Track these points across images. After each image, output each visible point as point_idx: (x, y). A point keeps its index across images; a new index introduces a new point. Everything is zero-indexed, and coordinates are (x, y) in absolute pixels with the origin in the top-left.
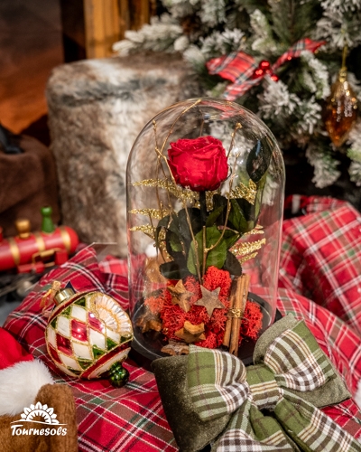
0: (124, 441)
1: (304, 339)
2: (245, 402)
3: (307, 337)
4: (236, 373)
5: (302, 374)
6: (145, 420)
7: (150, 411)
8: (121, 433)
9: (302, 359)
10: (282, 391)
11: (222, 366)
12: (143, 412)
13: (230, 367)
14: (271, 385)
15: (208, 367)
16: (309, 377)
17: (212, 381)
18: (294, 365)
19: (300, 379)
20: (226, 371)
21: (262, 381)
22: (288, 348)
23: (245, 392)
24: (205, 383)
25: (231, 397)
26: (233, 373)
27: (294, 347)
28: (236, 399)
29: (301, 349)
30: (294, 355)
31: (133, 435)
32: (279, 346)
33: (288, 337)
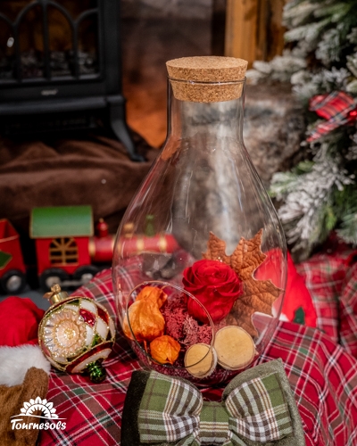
0: (83, 431)
1: (269, 392)
2: (188, 436)
3: (273, 390)
4: (190, 407)
5: (255, 425)
6: (109, 418)
7: (116, 411)
8: (84, 423)
9: (261, 410)
10: (232, 435)
11: (176, 397)
12: (110, 410)
13: (183, 400)
14: (222, 426)
15: (160, 395)
16: (262, 430)
17: (161, 409)
18: (252, 414)
19: (252, 429)
20: (178, 402)
21: (215, 420)
22: (250, 396)
23: (191, 427)
24: (153, 409)
25: (174, 429)
26: (186, 406)
27: (256, 397)
28: (178, 431)
29: (262, 400)
30: (254, 404)
31: (93, 428)
32: (242, 391)
33: (254, 385)
